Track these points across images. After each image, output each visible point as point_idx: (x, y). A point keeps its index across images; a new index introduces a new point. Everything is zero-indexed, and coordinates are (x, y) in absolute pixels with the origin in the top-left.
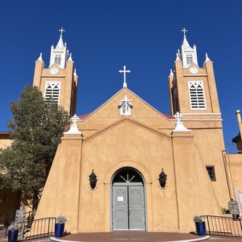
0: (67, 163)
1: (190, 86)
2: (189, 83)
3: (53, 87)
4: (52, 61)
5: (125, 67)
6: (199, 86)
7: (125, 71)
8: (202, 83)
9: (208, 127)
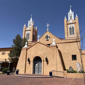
0: (23, 56)
1: (69, 27)
2: (69, 26)
3: (28, 33)
4: (29, 25)
5: (48, 24)
6: (73, 27)
7: (48, 25)
8: (74, 25)
9: (75, 41)
